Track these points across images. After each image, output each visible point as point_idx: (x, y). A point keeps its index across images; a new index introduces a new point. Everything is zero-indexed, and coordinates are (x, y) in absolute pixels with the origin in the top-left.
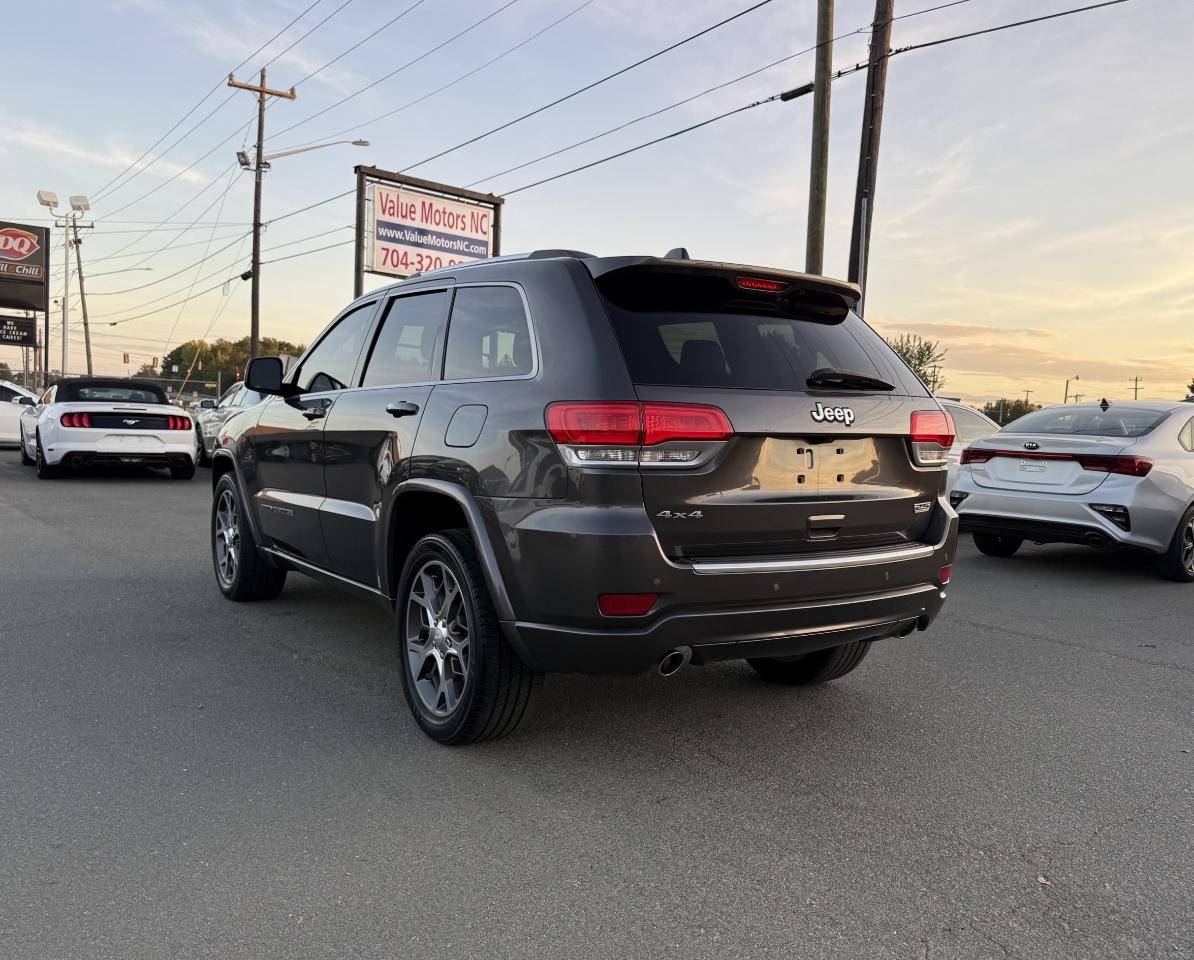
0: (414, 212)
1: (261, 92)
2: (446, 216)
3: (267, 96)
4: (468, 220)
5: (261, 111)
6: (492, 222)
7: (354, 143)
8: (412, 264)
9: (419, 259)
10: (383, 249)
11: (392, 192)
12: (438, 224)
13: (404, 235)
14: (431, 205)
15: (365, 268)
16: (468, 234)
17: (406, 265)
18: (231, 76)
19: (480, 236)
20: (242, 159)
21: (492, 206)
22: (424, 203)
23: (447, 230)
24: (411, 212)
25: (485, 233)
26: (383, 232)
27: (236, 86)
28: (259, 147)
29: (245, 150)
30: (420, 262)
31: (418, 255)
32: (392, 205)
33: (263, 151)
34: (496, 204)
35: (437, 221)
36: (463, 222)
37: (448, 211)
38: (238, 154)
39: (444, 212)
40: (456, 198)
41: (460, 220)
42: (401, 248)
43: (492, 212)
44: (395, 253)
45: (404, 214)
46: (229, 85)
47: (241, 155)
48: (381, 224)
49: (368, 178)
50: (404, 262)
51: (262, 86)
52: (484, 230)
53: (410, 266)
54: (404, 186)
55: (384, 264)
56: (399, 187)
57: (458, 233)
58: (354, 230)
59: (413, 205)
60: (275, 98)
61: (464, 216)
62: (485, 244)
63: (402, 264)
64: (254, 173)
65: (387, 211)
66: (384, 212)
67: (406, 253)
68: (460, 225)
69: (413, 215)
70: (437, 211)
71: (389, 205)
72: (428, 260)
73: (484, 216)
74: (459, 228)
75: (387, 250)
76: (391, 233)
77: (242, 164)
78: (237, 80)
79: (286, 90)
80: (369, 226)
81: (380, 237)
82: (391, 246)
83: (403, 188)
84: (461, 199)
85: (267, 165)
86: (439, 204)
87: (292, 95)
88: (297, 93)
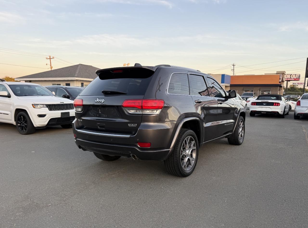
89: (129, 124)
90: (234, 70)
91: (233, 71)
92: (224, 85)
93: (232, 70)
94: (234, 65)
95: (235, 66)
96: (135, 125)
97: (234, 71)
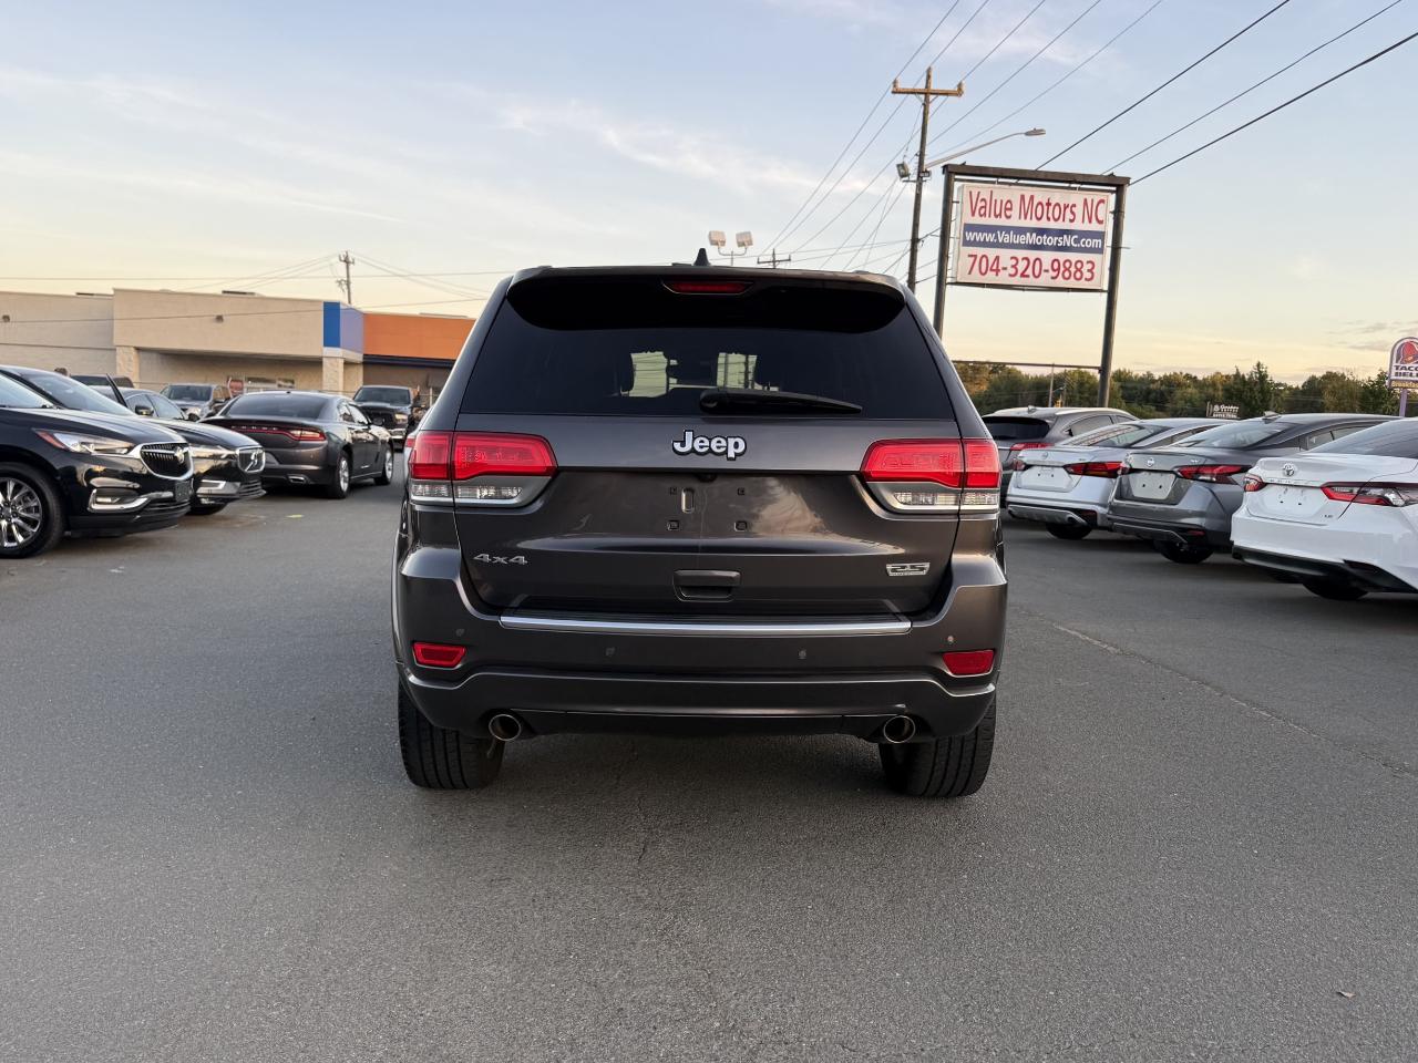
0: (1011, 209)
1: (926, 94)
2: (1051, 208)
3: (932, 97)
4: (1079, 210)
5: (925, 114)
6: (1112, 207)
7: (1027, 134)
8: (1005, 269)
9: (1014, 262)
10: (970, 256)
11: (983, 189)
12: (1039, 219)
13: (996, 237)
14: (1032, 197)
15: (949, 280)
16: (1078, 226)
17: (997, 271)
18: (895, 82)
19: (1095, 227)
20: (902, 171)
21: (1114, 188)
22: (1023, 197)
23: (1052, 225)
24: (1006, 209)
25: (1100, 222)
26: (970, 236)
27: (900, 93)
28: (921, 155)
29: (907, 161)
30: (1014, 266)
31: (1012, 258)
32: (983, 204)
33: (926, 157)
34: (1118, 185)
35: (1039, 215)
36: (1072, 213)
37: (1053, 202)
38: (898, 166)
39: (1049, 204)
40: (1067, 185)
41: (1068, 210)
42: (992, 253)
43: (1113, 197)
44: (984, 259)
45: (998, 212)
46: (894, 92)
47: (902, 166)
48: (969, 228)
49: (957, 177)
50: (994, 267)
51: (927, 87)
52: (1100, 219)
53: (1002, 273)
54: (1000, 180)
55: (970, 273)
56: (993, 183)
57: (1066, 225)
58: (938, 239)
59: (1009, 201)
60: (941, 98)
61: (1074, 206)
62: (1101, 235)
63: (991, 270)
64: (915, 185)
65: (977, 212)
66: (973, 214)
67: (997, 258)
68: (1069, 216)
69: (1008, 213)
70: (1040, 203)
71: (980, 204)
72: (1025, 262)
73: (1102, 201)
74: (1067, 220)
75: (975, 256)
76: (980, 237)
77: (902, 176)
78: (900, 86)
79: (953, 87)
80: (955, 230)
81: (967, 243)
82: (979, 251)
83: (999, 183)
84: (1073, 185)
85: (928, 173)
86: (1041, 195)
87: (959, 92)
88: (964, 88)
89: (889, 567)
90: (348, 283)
91: (345, 287)
92: (341, 355)
93: (340, 282)
94: (346, 261)
95: (351, 266)
96: (922, 569)
97: (352, 289)
